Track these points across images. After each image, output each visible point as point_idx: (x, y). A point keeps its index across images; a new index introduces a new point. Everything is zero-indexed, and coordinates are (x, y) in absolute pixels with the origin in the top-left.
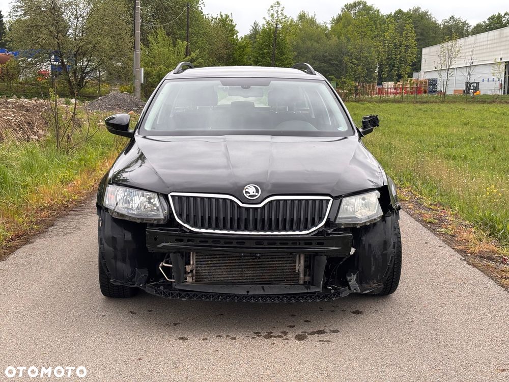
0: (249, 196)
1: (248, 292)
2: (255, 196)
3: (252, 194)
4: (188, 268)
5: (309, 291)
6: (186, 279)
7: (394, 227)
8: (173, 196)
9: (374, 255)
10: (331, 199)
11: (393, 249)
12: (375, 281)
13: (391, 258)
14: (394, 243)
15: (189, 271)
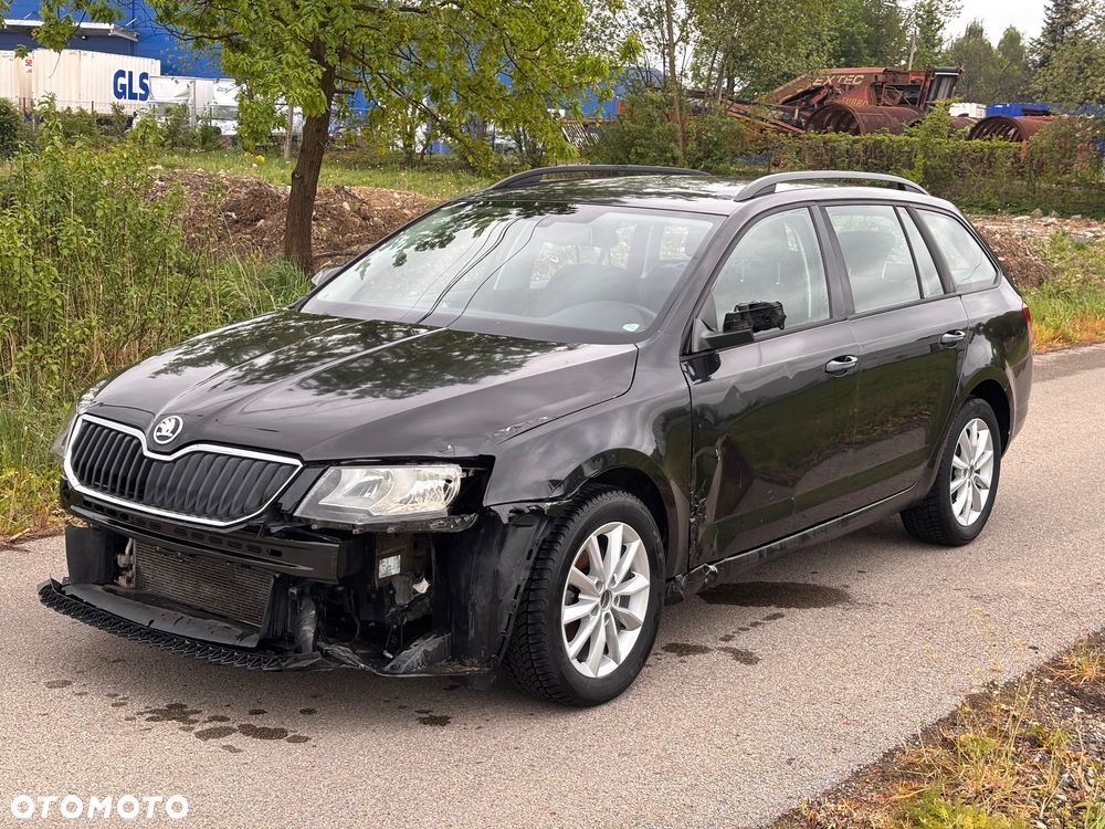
0: (159, 437)
1: (151, 622)
2: (167, 438)
3: (164, 433)
4: (122, 560)
5: (237, 643)
6: (117, 579)
7: (531, 551)
8: (84, 421)
9: (473, 605)
10: (301, 466)
11: (515, 598)
12: (476, 661)
13: (507, 617)
14: (519, 586)
15: (121, 566)
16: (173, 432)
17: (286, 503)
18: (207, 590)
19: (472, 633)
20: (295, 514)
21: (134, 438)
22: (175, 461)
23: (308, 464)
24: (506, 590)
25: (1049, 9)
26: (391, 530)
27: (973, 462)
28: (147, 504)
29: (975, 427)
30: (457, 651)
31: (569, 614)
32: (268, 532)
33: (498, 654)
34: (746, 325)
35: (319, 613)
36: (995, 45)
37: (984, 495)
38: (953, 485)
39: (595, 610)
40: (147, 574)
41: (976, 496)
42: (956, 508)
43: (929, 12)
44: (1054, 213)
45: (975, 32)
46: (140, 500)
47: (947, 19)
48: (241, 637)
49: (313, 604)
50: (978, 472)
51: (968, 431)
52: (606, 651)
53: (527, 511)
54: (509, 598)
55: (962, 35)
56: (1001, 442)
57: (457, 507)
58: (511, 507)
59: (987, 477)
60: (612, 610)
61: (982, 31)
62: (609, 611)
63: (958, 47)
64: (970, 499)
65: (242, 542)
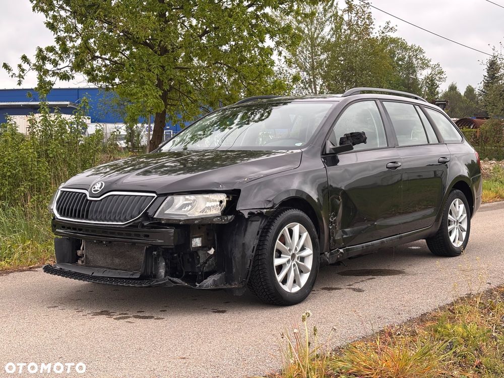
0: (94, 191)
1: (93, 273)
2: (98, 190)
3: (96, 189)
4: (79, 253)
5: (131, 277)
6: (77, 262)
7: (259, 231)
8: (61, 191)
9: (234, 258)
10: (156, 196)
11: (253, 252)
12: (237, 283)
13: (249, 261)
14: (254, 247)
15: (79, 255)
16: (100, 188)
17: (150, 213)
18: (117, 261)
19: (234, 270)
20: (155, 217)
21: (83, 193)
22: (102, 200)
23: (159, 195)
24: (248, 249)
25: (485, 76)
26: (196, 222)
27: (458, 218)
28: (90, 220)
29: (457, 202)
30: (228, 279)
31: (277, 262)
32: (143, 226)
33: (246, 278)
34: (349, 142)
35: (166, 264)
36: (462, 94)
37: (464, 234)
38: (449, 228)
39: (288, 261)
40: (90, 258)
41: (460, 235)
42: (452, 238)
43: (432, 80)
44: (494, 159)
45: (453, 88)
46: (87, 218)
47: (440, 83)
48: (132, 275)
49: (163, 260)
50: (460, 223)
51: (455, 205)
52: (295, 282)
53: (256, 213)
54: (250, 253)
55: (447, 90)
56: (470, 212)
57: (225, 212)
58: (249, 211)
59: (465, 226)
60: (296, 262)
61: (456, 88)
62: (295, 263)
63: (446, 95)
64: (458, 235)
65: (132, 233)
